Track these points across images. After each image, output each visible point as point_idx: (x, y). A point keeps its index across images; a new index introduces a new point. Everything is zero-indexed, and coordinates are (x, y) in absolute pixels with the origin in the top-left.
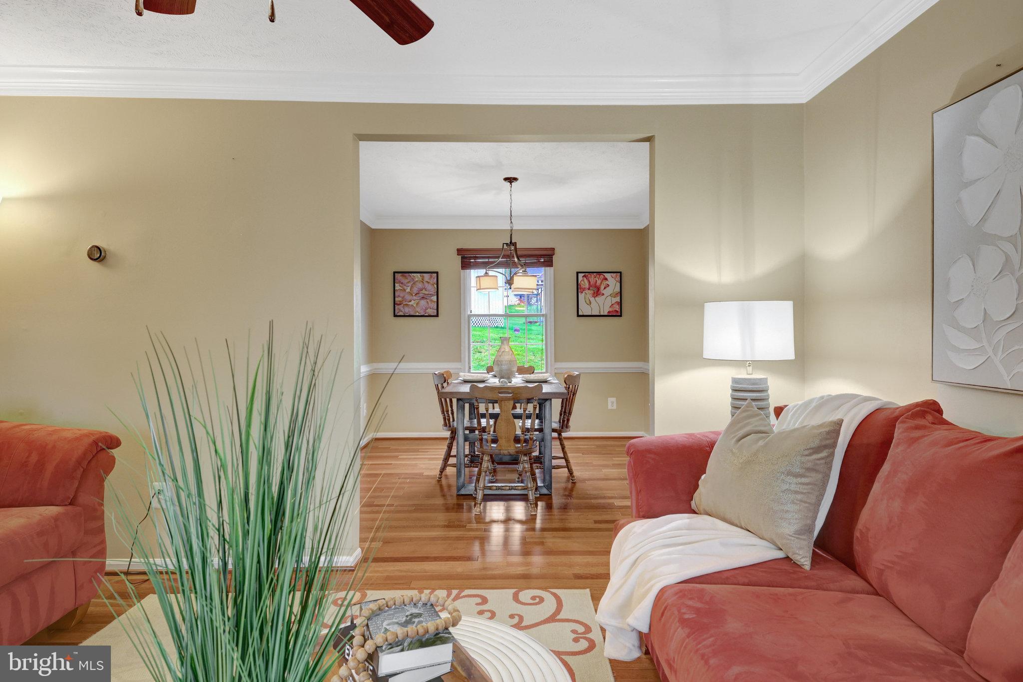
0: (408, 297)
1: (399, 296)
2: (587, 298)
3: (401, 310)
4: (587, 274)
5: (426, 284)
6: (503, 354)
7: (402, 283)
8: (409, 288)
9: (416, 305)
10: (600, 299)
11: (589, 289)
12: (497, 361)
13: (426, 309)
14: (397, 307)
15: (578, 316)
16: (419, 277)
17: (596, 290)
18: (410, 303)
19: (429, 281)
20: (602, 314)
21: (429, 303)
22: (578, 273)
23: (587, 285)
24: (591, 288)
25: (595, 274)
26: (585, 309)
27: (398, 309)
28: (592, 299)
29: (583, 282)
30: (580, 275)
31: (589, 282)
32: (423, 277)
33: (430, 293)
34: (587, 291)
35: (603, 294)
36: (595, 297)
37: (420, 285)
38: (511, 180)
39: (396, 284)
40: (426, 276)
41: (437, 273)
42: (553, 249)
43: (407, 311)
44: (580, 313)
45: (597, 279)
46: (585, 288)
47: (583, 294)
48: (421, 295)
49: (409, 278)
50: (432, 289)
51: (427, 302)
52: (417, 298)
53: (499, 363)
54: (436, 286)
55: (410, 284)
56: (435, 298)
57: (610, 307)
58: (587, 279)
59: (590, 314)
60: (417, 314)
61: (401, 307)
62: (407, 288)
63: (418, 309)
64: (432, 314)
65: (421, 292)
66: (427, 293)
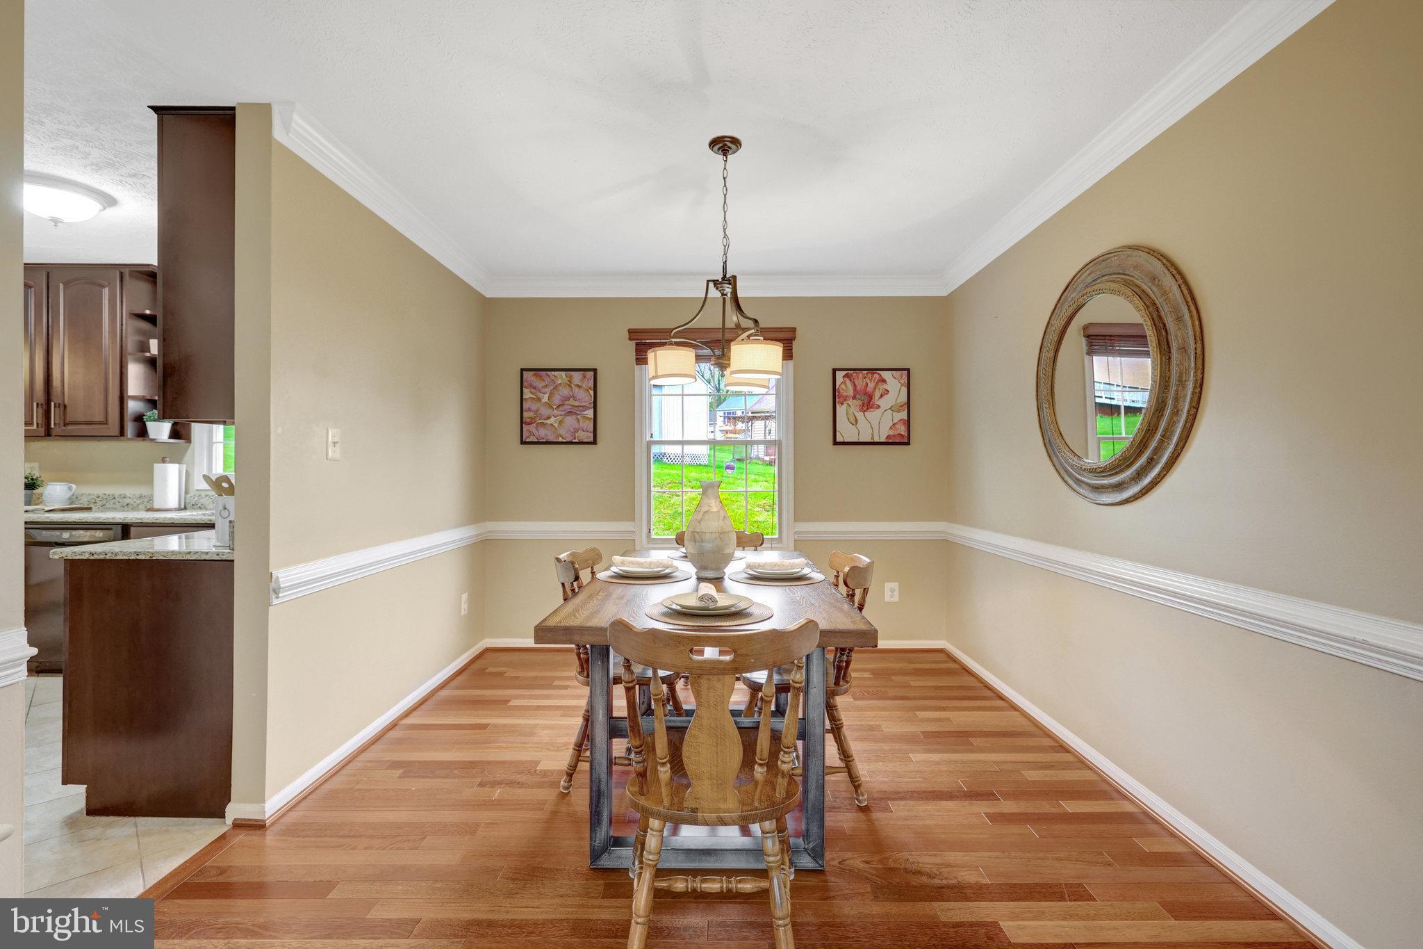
0: (545, 411)
1: (529, 410)
2: (851, 412)
3: (533, 432)
4: (851, 372)
5: (576, 390)
6: (707, 515)
7: (535, 388)
8: (546, 396)
9: (558, 424)
10: (873, 415)
11: (854, 398)
13: (576, 431)
14: (525, 428)
15: (835, 443)
16: (564, 376)
17: (866, 399)
18: (548, 422)
19: (580, 384)
20: (876, 440)
21: (581, 421)
22: (834, 371)
23: (851, 392)
24: (858, 396)
25: (865, 372)
26: (846, 431)
27: (528, 431)
28: (860, 415)
29: (843, 386)
30: (840, 375)
31: (855, 386)
32: (571, 377)
33: (583, 404)
34: (851, 402)
35: (879, 407)
36: (864, 412)
37: (565, 391)
39: (525, 390)
40: (577, 376)
41: (595, 371)
42: (794, 330)
43: (543, 434)
44: (839, 439)
45: (868, 381)
46: (847, 396)
47: (845, 406)
48: (568, 408)
49: (547, 379)
50: (585, 397)
51: (578, 420)
52: (560, 413)
54: (592, 392)
55: (548, 390)
56: (590, 413)
57: (891, 428)
58: (850, 380)
59: (856, 440)
60: (560, 440)
61: (532, 428)
62: (543, 398)
63: (562, 432)
64: (586, 440)
65: (567, 402)
66: (577, 404)
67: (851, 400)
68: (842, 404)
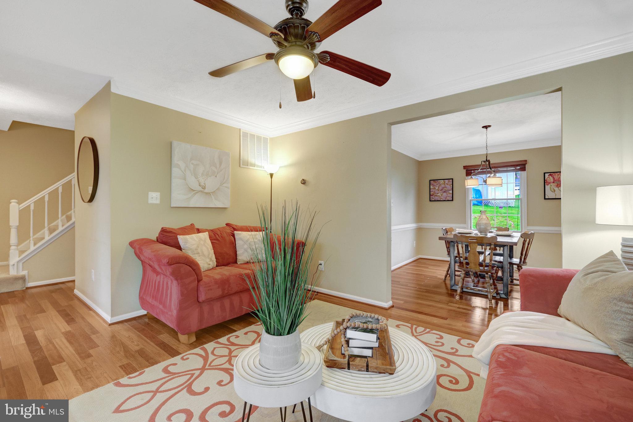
0: (437, 192)
1: (432, 191)
2: (552, 188)
3: (433, 198)
4: (551, 174)
5: (446, 185)
6: (482, 219)
7: (434, 185)
8: (437, 187)
9: (441, 195)
12: (478, 223)
13: (447, 197)
14: (431, 197)
15: (545, 199)
16: (443, 181)
17: (558, 183)
18: (438, 195)
19: (448, 183)
21: (448, 194)
22: (545, 173)
23: (552, 181)
24: (555, 182)
25: (558, 173)
26: (550, 195)
28: (556, 189)
29: (548, 179)
30: (547, 175)
31: (554, 178)
32: (445, 181)
33: (449, 189)
34: (552, 184)
36: (559, 187)
37: (443, 186)
38: (486, 127)
39: (431, 186)
40: (446, 181)
41: (452, 179)
42: (526, 161)
43: (436, 198)
45: (559, 176)
46: (550, 182)
47: (549, 185)
48: (444, 190)
49: (437, 182)
50: (449, 187)
52: (441, 192)
53: (479, 225)
54: (451, 186)
55: (438, 186)
56: (451, 192)
58: (552, 176)
59: (554, 198)
60: (442, 200)
61: (433, 197)
62: (436, 188)
63: (442, 198)
64: (450, 200)
66: (446, 189)
67: (552, 183)
68: (548, 185)
